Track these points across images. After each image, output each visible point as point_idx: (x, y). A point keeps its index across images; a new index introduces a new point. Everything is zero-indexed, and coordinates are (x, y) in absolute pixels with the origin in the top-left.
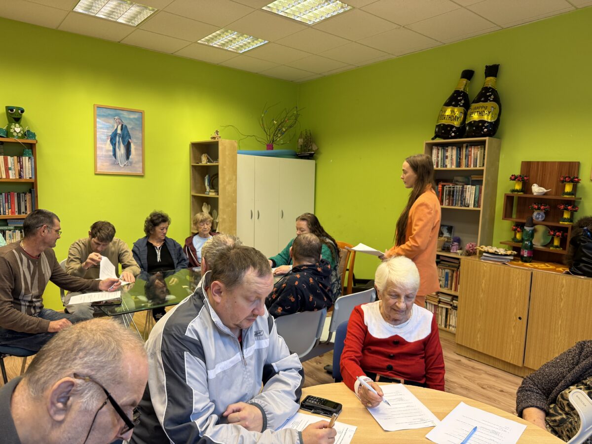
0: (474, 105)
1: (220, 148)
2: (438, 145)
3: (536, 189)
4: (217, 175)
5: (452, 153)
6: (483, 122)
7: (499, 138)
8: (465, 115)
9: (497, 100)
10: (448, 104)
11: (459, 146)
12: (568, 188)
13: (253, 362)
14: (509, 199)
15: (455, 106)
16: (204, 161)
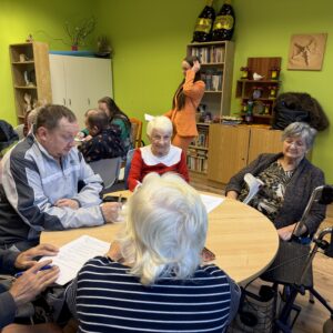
0: (218, 18)
1: (34, 49)
2: (195, 47)
3: (256, 77)
4: (34, 71)
5: (204, 52)
6: (224, 30)
7: (234, 41)
8: (213, 24)
9: (232, 14)
10: (201, 16)
11: (209, 47)
12: (274, 75)
13: (71, 178)
14: (240, 84)
15: (206, 17)
16: (22, 60)
